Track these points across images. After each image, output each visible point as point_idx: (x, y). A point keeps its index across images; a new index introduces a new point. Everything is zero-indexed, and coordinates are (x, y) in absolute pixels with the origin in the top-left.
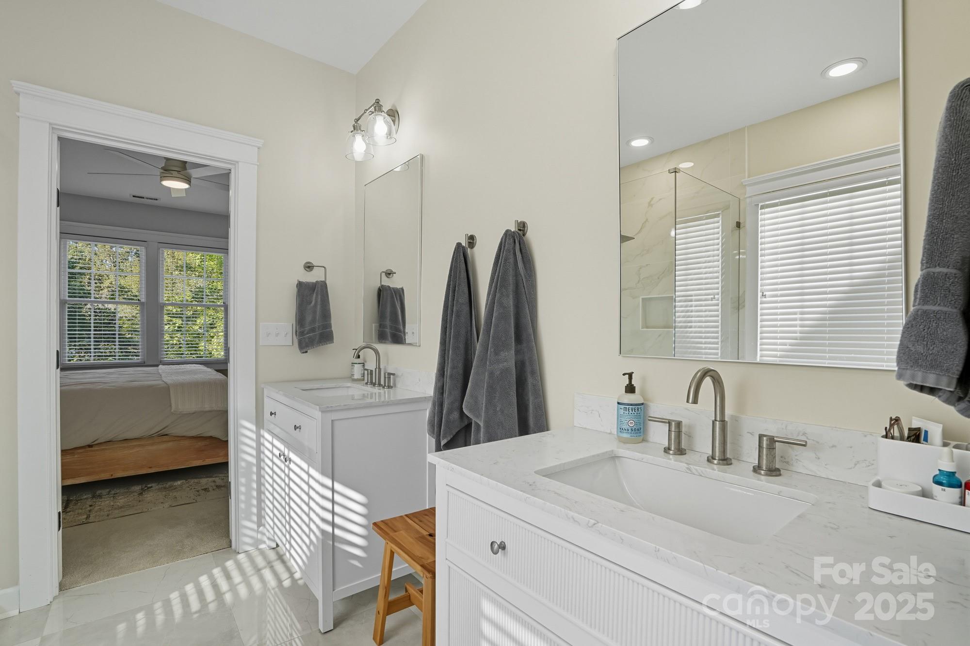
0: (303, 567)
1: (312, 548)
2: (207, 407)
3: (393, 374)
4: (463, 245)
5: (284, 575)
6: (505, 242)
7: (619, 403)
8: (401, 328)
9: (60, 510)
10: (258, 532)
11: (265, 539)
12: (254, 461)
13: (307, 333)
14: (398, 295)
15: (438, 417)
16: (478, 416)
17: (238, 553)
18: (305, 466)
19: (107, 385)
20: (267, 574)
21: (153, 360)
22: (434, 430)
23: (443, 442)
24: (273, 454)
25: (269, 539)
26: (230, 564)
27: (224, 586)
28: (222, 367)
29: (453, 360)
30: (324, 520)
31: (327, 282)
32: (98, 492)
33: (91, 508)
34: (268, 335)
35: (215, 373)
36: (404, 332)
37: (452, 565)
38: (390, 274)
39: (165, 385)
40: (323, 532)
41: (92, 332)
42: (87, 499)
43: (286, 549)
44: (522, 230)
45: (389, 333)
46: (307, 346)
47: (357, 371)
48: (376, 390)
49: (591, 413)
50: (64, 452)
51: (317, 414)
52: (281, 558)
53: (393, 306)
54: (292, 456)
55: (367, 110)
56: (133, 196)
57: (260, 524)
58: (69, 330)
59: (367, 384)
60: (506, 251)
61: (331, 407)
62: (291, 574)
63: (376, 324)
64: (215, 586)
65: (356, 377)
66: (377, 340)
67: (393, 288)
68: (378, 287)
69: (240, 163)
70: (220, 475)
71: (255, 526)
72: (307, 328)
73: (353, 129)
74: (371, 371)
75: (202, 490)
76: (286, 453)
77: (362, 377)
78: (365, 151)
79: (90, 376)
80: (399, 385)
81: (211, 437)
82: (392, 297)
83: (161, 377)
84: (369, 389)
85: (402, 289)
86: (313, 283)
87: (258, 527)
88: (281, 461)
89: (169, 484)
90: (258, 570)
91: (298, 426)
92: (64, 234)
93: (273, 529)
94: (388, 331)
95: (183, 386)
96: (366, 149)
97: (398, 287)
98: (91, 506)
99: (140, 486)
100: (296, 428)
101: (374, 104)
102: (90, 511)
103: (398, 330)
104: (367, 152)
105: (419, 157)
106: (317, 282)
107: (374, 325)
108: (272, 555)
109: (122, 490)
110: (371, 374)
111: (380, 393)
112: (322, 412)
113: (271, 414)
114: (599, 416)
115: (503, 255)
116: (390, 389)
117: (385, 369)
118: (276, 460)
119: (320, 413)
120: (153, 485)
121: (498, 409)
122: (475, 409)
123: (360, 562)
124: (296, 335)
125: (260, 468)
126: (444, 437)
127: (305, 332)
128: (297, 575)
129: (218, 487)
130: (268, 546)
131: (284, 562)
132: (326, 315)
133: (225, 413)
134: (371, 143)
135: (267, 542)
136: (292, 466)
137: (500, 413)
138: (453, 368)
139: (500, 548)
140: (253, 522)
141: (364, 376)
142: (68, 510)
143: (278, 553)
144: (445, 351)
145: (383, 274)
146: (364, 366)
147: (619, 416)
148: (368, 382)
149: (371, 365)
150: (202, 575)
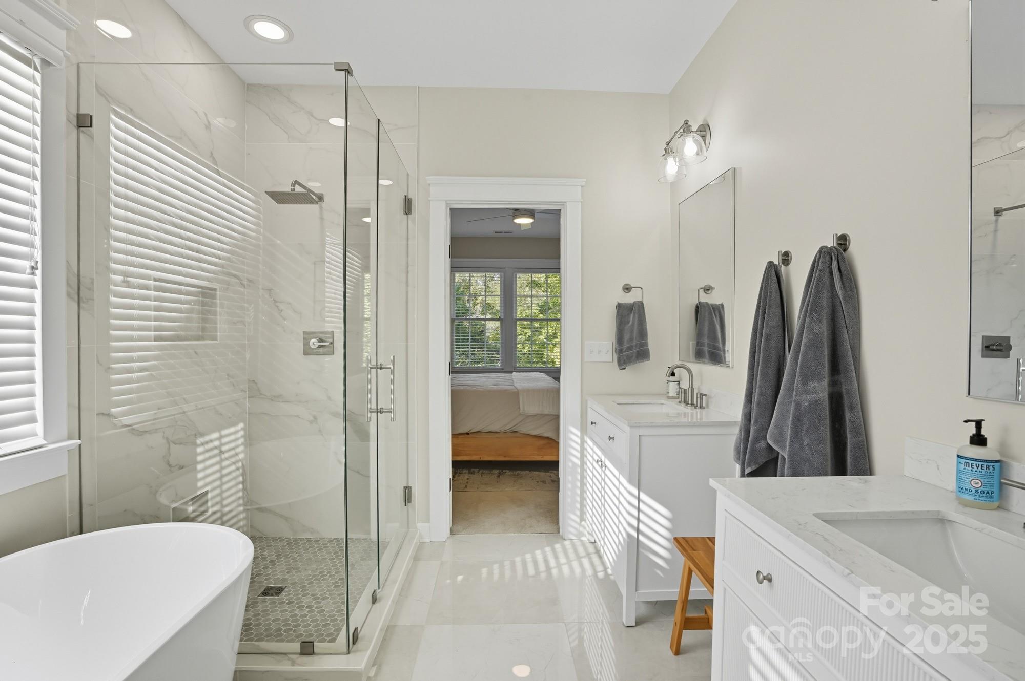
0: (613, 564)
1: (620, 548)
2: (546, 412)
3: (705, 395)
4: (775, 263)
5: (600, 568)
6: (819, 261)
7: (958, 456)
8: (721, 345)
9: (451, 477)
10: (580, 525)
11: (586, 533)
12: (578, 462)
13: (625, 351)
14: (718, 311)
15: (744, 443)
16: (783, 448)
17: (564, 539)
18: (616, 473)
19: (478, 387)
20: (586, 562)
21: (509, 367)
22: (740, 457)
23: (747, 471)
24: (594, 459)
25: (589, 533)
26: (558, 546)
27: (552, 563)
28: (555, 375)
29: (760, 387)
30: (630, 525)
31: (644, 302)
32: (472, 470)
33: (468, 481)
34: (592, 352)
35: (552, 382)
36: (724, 351)
37: (727, 588)
38: (708, 290)
39: (516, 390)
40: (629, 535)
41: (470, 344)
42: (465, 473)
43: (601, 545)
44: (844, 244)
45: (706, 352)
46: (625, 363)
47: (673, 389)
48: (689, 410)
49: (927, 462)
50: (454, 436)
51: (627, 429)
52: (598, 552)
53: (712, 324)
54: (608, 463)
55: (676, 132)
56: (496, 232)
57: (582, 518)
58: (456, 342)
59: (680, 402)
60: (820, 271)
61: (639, 423)
62: (605, 569)
63: (694, 342)
64: (546, 561)
65: (671, 394)
66: (694, 358)
67: (712, 305)
68: (696, 303)
69: (567, 203)
70: (554, 472)
71: (578, 520)
72: (626, 346)
73: (665, 153)
74: (685, 390)
75: (541, 481)
76: (603, 460)
77: (677, 394)
78: (677, 172)
79: (468, 379)
80: (711, 406)
81: (548, 438)
82: (710, 314)
83: (513, 383)
84: (682, 408)
85: (722, 305)
86: (630, 303)
87: (580, 520)
88: (599, 466)
89: (518, 472)
90: (579, 558)
91: (611, 436)
92: (454, 269)
93: (592, 525)
94: (706, 349)
95: (528, 391)
96: (678, 170)
97: (718, 303)
98: (468, 479)
99: (498, 471)
100: (610, 438)
101: (683, 126)
102: (467, 483)
103: (717, 348)
104: (679, 172)
105: (731, 171)
106: (634, 302)
107: (691, 343)
108: (591, 549)
109: (487, 471)
110: (685, 393)
111: (692, 414)
112: (631, 427)
113: (592, 423)
114: (938, 469)
115: (816, 275)
116: (701, 410)
117: (699, 389)
118: (595, 464)
119: (629, 428)
120: (507, 471)
121: (805, 443)
122: (780, 440)
123: (662, 572)
124: (616, 352)
125: (583, 470)
126: (749, 465)
127: (624, 350)
128: (610, 571)
129: (553, 481)
130: (589, 540)
131: (600, 557)
132: (643, 333)
133: (557, 417)
134: (683, 163)
135: (587, 535)
136: (607, 472)
137: (807, 448)
138: (761, 394)
139: (764, 579)
140: (576, 515)
141: (679, 394)
142: (455, 479)
143: (596, 548)
144: (753, 376)
145: (702, 292)
146: (679, 384)
147: (959, 472)
148: (681, 401)
149: (685, 385)
150: (538, 549)
